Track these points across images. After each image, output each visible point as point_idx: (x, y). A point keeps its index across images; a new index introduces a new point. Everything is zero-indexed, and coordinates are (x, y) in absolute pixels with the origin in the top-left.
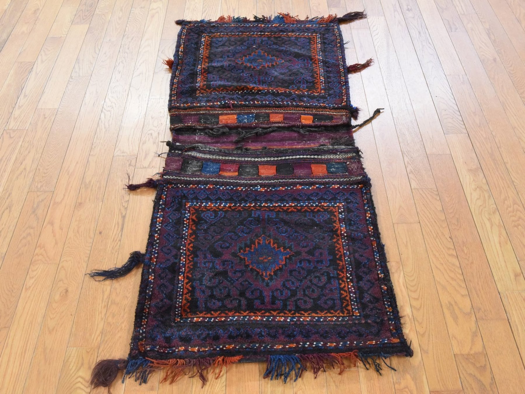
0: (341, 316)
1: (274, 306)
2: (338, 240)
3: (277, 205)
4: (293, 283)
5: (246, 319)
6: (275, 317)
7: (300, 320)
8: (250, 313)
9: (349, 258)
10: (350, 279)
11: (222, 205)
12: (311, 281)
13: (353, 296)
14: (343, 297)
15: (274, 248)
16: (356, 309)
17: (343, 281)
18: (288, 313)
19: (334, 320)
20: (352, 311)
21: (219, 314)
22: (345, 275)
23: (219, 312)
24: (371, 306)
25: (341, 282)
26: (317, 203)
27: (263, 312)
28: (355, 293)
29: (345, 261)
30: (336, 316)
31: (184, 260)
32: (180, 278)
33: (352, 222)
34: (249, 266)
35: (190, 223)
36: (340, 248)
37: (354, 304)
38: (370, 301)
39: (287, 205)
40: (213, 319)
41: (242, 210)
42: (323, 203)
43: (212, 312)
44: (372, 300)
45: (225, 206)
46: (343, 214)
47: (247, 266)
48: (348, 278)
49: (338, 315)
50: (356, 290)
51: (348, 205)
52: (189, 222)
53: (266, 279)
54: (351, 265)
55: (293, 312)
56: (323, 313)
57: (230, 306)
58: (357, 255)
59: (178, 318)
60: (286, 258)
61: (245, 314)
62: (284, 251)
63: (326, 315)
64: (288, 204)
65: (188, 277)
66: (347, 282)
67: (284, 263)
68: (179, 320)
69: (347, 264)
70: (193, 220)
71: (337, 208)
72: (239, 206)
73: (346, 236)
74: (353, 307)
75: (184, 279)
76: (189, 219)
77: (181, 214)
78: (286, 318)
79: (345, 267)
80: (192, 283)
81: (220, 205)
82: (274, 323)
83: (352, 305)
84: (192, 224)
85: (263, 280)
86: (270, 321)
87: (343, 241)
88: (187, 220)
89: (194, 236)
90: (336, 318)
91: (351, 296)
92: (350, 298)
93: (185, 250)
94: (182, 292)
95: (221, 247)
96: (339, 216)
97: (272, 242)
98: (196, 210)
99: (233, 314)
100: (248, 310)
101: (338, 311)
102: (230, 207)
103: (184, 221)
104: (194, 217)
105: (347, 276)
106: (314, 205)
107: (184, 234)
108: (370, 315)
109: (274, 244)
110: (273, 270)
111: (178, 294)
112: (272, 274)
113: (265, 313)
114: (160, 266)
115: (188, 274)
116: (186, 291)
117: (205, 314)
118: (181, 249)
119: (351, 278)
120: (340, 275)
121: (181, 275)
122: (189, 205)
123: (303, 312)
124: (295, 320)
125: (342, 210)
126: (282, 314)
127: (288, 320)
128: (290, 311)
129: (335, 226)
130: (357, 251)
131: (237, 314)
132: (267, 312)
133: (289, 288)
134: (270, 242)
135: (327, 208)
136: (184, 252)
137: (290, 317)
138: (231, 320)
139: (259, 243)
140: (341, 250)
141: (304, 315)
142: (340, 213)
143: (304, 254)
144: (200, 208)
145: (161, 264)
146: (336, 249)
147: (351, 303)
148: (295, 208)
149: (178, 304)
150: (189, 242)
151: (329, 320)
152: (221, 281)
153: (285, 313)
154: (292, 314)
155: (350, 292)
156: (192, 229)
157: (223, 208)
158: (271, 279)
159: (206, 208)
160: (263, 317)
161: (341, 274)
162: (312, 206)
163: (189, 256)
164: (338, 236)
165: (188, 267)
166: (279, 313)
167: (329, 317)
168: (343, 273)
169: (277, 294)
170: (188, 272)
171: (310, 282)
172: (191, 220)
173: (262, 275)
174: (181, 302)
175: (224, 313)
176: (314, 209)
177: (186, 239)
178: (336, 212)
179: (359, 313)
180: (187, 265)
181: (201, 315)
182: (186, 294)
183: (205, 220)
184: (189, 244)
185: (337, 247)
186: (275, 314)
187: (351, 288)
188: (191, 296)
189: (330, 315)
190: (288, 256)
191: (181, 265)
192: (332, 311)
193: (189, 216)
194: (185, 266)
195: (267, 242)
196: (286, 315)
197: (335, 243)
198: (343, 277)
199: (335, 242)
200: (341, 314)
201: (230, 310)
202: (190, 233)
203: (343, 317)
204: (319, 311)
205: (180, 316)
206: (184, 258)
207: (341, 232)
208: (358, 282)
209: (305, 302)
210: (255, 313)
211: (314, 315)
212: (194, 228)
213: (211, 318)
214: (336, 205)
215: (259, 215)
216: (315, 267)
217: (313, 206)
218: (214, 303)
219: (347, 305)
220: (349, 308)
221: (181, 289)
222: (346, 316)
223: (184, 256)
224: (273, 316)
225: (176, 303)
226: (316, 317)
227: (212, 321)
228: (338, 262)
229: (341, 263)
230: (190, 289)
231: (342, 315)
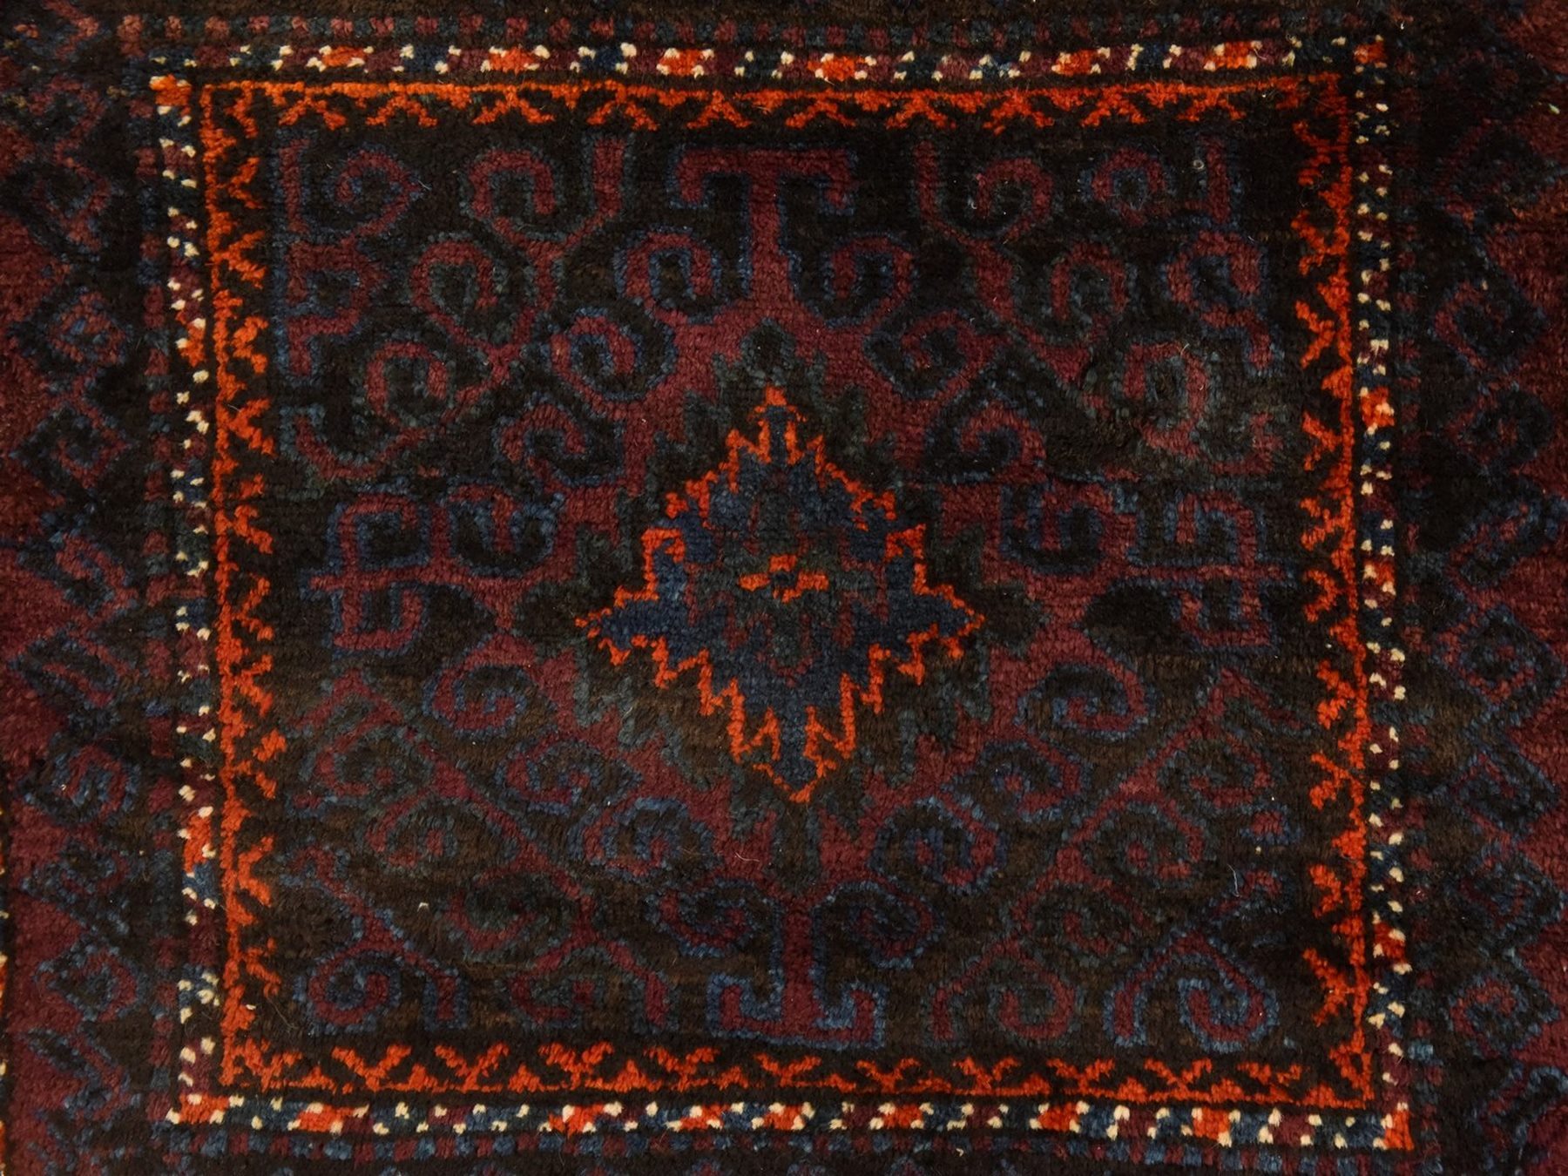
0: (275, 77)
1: (720, 165)
2: (245, 745)
3: (696, 1112)
4: (591, 357)
5: (909, 56)
6: (720, 76)
7: (550, 47)
8: (885, 113)
9: (179, 569)
10: (186, 383)
11: (1122, 1112)
12: (466, 373)
13: (184, 236)
14: (251, 230)
15: (719, 680)
16: (165, 126)
17: (239, 368)
18: (631, 111)
19: (326, 50)
20: (197, 111)
21: (1090, 106)
22: (222, 415)
23: (1092, 120)
24: (66, 154)
25: (259, 362)
26: (380, 1129)
27: (798, 121)
28: (170, 263)
29: (207, 546)
30: (313, 77)
31: (1370, 571)
32: (1385, 408)
33: (122, 927)
34: (899, 507)
35: (1356, 926)
36: (236, 669)
37: (184, 168)
38: (63, 185)
39: (613, 1109)
40: (1131, 63)
41: (969, 1065)
42: (336, 1127)
43: (1137, 118)
44: (53, 206)
45: (1102, 1107)
46: (185, 1014)
47: (916, 510)
48: (204, 396)
49: (298, 87)
50: (154, 287)
51: (135, 1099)
52: (1370, 937)
53: (776, 399)
54: (170, 510)
55: (597, 118)
56: (400, 102)
57: (1024, 165)
58: (120, 602)
59: (1370, 69)
60: (637, 583)
61: (918, 102)
62: (649, 651)
63: (374, 90)
64: (605, 1122)
65: (1329, 411)
66: (209, 363)
67: (652, 536)
68: (1362, 53)
69: (200, 518)
70: (1339, 959)
71: (228, 1076)
72: (986, 1105)
73: (183, 778)
74: (189, 150)
75: (1358, 402)
76: (1379, 968)
77: (1438, 1025)
78: (642, 73)
79: (216, 493)
80: (1291, 366)
81: (1142, 1113)
82: (728, 30)
83: (196, 169)
84: (1341, 914)
85: (793, 391)
86: (750, 45)
87: (209, 736)
88: (1386, 962)
89: (1318, 795)
90: (313, 62)
91: (197, 238)
92: (204, 224)
93: (1372, 663)
94: (1356, 286)
95: (1107, 689)
96: (221, 990)
97: (735, 729)
98: (1327, 1073)
99: (998, 104)
100: (898, 133)
101: (291, 116)
102: (1061, 1097)
103: (1408, 952)
104: (1337, 991)
105: (209, 417)
106: (401, 1110)
107: (1394, 820)
108: (81, 70)
109: (721, 719)
110: (731, 465)
111: (1385, 265)
112: (733, 438)
113: (786, 109)
114: (1545, 514)
115: (1328, 440)
116: (1334, 293)
117: (1186, 102)
118: (1407, 674)
119: (182, 398)
120: (253, 422)
121: (1382, 433)
122: (1388, 1122)
123: (534, 116)
124: (583, 51)
125: (188, 1054)
126: (671, 99)
127: (629, 50)
128: (617, 126)
129: (256, 872)
130: (113, 632)
131: (968, 104)
132: (768, 119)
133: (624, 320)
134: (750, 730)
135: (309, 1082)
136: (1374, 647)
137: (618, 76)
138: (1007, 55)
139: (831, 719)
140: (231, 650)
141: (525, 94)
142: (207, 1021)
143: (505, 610)
144: (1297, 1090)
145: (1537, 533)
146: (267, 664)
147: (202, 185)
148: (556, 1074)
149: (1377, 179)
150: (1352, 743)
151: (356, 45)
152: (1091, 378)
153: (650, 105)
154: (609, 96)
155: (199, 271)
156: (1339, 864)
157: (1110, 1082)
158: (741, 399)
159: (1251, 1086)
160: (799, 80)
161: (247, 432)
162: (420, 1103)
163: (1339, 611)
164: (245, 786)
165: (1335, 510)
166: (694, 107)
167: (355, 75)
168: (232, 436)
169: (704, 271)
170: (1330, 460)
171: (474, 361)
172: (1356, 958)
173: (804, 435)
174: (1358, 193)
175: (1055, 111)
176: (400, 1073)
177: (1376, 768)
178: (241, 1036)
179: (151, 96)
180: (1344, 521)
181: (1214, 95)
182: (1332, 262)
183: (1244, 954)
184: (1344, 724)
185: (261, 680)
186: (718, 103)
187: (191, 312)
188: (1297, 247)
189: (347, 88)
190: (621, 596)
191: (1387, 524)
192: (334, 119)
193: (1375, 1004)
194: (1357, 512)
195: (771, 728)
196: (643, 92)
197: (270, 713)
198: (240, 400)
199: (269, 722)
200: (272, 89)
201: (1018, 135)
202: (1350, 826)
203: (265, 73)
204: (426, 121)
205: (1360, 81)
206: (1372, 587)
207: (216, 819)
208: (139, 358)
209: (510, 202)
210: (853, 110)
211: (456, 94)
212: (1322, 876)
213: (1152, 67)
214: (236, 1101)
215: (833, 997)
216: (429, 490)
217: (412, 1099)
218: (1129, 190)
219: (229, 164)
220: (216, 142)
221: (1370, 311)
222: (240, 73)
223: (1371, 603)
224: (731, 86)
225: (1392, 184)
226: (445, 78)
227: (1137, 49)
228: (264, 542)
229: (242, 529)
230: (1303, 312)
231: (267, 85)
